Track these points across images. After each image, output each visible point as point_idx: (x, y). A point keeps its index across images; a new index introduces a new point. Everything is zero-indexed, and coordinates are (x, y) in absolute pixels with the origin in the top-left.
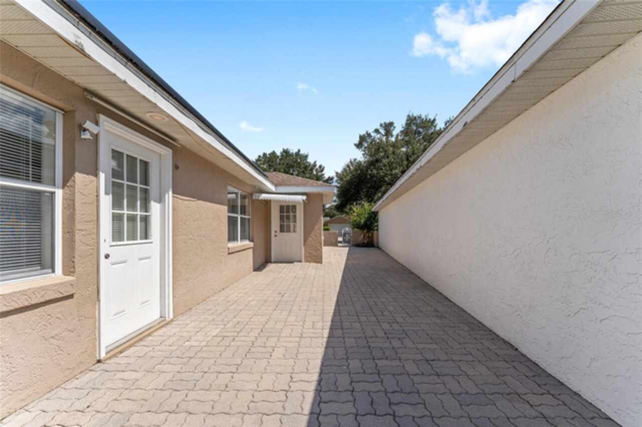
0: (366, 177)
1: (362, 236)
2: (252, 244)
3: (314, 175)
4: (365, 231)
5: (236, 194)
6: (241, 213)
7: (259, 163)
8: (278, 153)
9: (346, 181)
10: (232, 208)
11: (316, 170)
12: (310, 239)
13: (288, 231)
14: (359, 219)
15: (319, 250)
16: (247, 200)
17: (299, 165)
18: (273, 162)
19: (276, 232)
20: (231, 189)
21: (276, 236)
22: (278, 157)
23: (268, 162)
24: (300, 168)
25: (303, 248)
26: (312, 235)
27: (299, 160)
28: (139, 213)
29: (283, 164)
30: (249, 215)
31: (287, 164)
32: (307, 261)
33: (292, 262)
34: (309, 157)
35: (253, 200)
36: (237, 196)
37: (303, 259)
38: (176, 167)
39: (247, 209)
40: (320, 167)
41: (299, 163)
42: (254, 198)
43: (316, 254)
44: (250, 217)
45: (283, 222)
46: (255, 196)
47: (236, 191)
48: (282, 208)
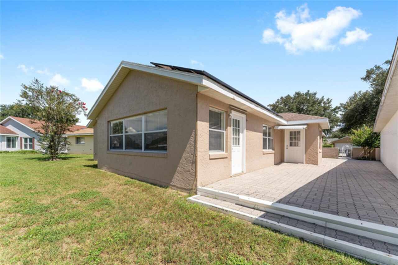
0: (371, 105)
1: (363, 152)
2: (273, 152)
3: (322, 106)
4: (367, 148)
5: (266, 127)
6: (268, 136)
7: (278, 104)
8: (292, 95)
9: (350, 109)
10: (265, 134)
11: (324, 103)
12: (309, 150)
13: (295, 146)
14: (358, 138)
15: (315, 157)
16: (271, 130)
17: (308, 102)
18: (287, 102)
19: (287, 146)
20: (264, 125)
21: (287, 148)
22: (292, 98)
23: (284, 102)
24: (309, 103)
25: (305, 155)
26: (310, 148)
27: (308, 98)
28: (237, 137)
29: (296, 102)
30: (272, 137)
31: (299, 102)
32: (307, 163)
33: (297, 163)
34: (317, 94)
35: (274, 130)
36: (266, 129)
37: (304, 162)
38: (247, 120)
39: (271, 135)
40: (328, 100)
41: (309, 99)
42: (275, 128)
43: (313, 159)
44: (272, 138)
45: (292, 140)
46: (276, 128)
47: (266, 126)
48: (291, 133)
